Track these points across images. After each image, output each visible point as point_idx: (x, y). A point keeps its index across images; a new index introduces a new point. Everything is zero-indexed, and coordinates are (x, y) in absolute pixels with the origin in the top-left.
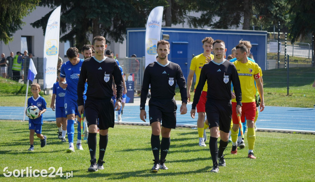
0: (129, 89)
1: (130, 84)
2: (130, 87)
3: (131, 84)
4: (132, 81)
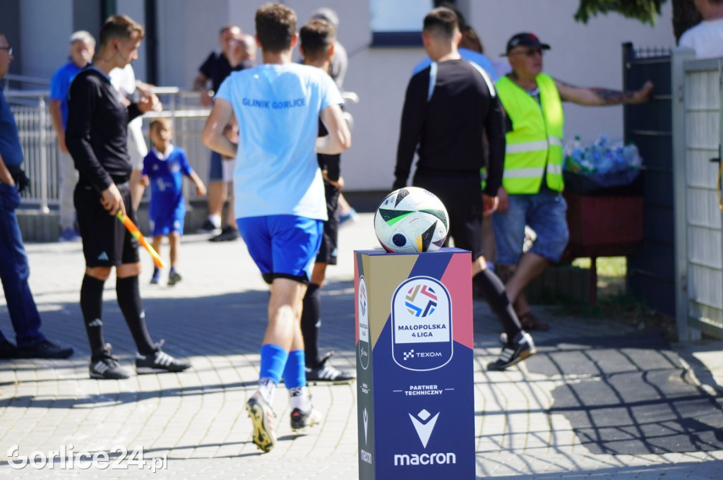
2: (424, 427)
4: (443, 347)
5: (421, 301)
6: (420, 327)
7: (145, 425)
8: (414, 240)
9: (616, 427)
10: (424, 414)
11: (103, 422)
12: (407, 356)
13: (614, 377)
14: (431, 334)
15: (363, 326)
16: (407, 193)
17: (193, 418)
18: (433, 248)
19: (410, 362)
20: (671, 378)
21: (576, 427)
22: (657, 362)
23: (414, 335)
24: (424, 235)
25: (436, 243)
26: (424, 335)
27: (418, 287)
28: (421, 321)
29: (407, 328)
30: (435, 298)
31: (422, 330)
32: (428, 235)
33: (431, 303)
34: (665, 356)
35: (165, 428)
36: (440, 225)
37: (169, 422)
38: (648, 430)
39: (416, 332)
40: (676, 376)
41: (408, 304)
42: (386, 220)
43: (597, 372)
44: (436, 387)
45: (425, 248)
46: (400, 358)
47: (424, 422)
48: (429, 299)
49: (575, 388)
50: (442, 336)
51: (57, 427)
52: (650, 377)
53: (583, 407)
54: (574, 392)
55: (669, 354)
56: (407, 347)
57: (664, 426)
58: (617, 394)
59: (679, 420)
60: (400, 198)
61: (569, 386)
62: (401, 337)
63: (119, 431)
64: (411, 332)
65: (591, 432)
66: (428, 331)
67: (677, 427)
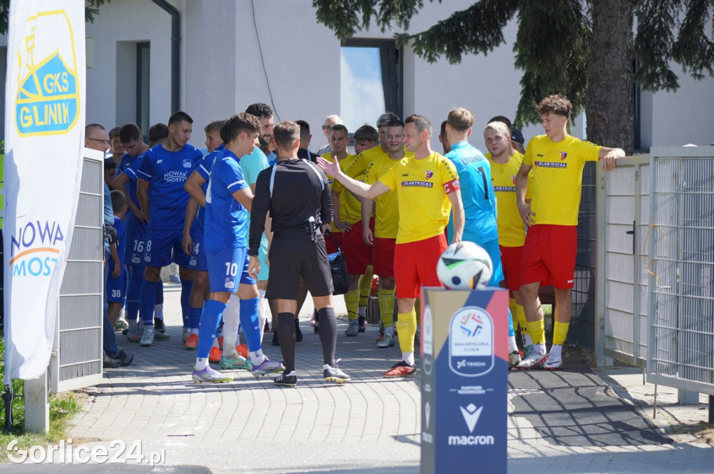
0: (463, 430)
1: (465, 390)
2: (471, 417)
3: (478, 390)
4: (486, 359)
5: (472, 325)
6: (470, 344)
7: (215, 418)
8: (467, 280)
9: (564, 427)
10: (471, 407)
11: (184, 415)
12: (461, 364)
13: (555, 391)
14: (477, 350)
15: (428, 342)
16: (462, 246)
17: (250, 413)
18: (480, 287)
19: (463, 370)
20: (598, 393)
21: (536, 426)
22: (585, 381)
23: (465, 350)
24: (474, 278)
25: (484, 284)
26: (473, 350)
27: (469, 315)
28: (471, 339)
29: (460, 344)
30: (481, 322)
31: (472, 347)
32: (477, 278)
33: (479, 327)
34: (588, 377)
35: (231, 420)
36: (486, 269)
37: (233, 415)
38: (588, 429)
39: (467, 347)
40: (600, 391)
41: (462, 328)
42: (447, 265)
43: (540, 388)
44: (480, 387)
45: (474, 287)
46: (455, 366)
47: (471, 413)
48: (476, 324)
49: (527, 399)
50: (486, 351)
51: (150, 417)
52: (581, 391)
53: (535, 412)
54: (526, 401)
55: (591, 376)
56: (460, 358)
57: (601, 427)
58: (560, 403)
59: (610, 422)
60: (457, 249)
61: (522, 397)
62: (455, 351)
63: (197, 421)
64: (462, 348)
65: (546, 430)
66: (476, 347)
67: (611, 427)
